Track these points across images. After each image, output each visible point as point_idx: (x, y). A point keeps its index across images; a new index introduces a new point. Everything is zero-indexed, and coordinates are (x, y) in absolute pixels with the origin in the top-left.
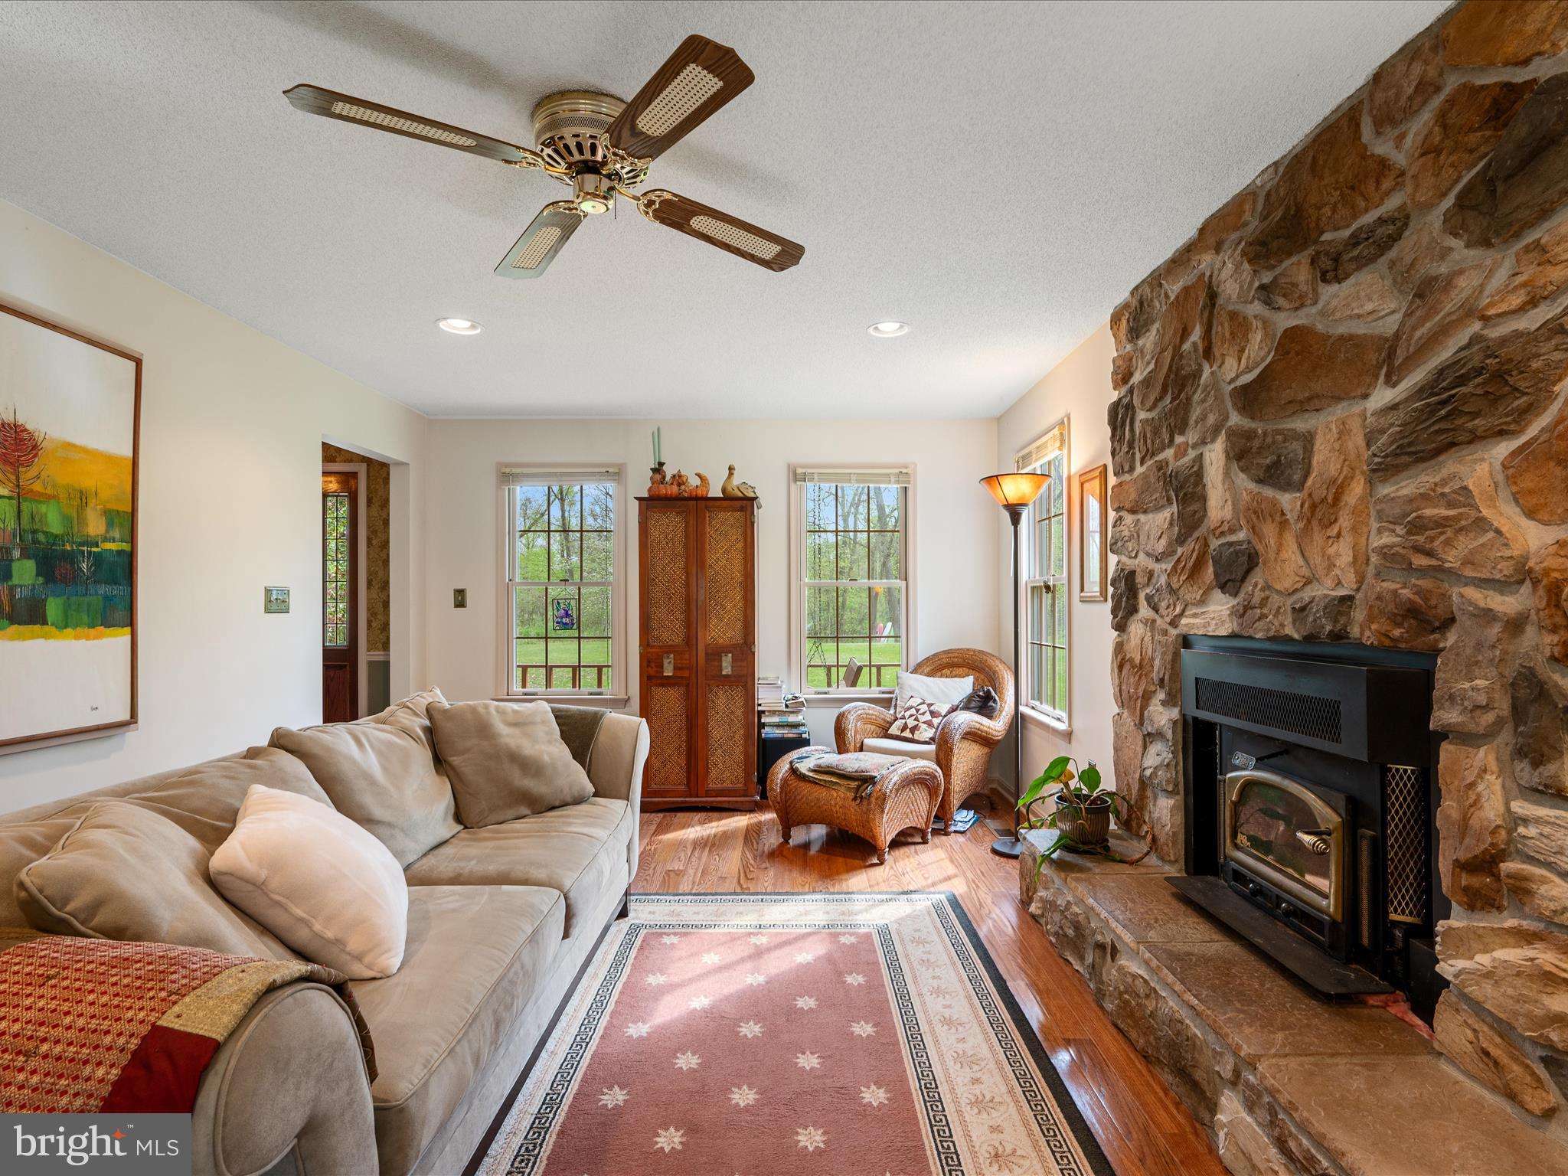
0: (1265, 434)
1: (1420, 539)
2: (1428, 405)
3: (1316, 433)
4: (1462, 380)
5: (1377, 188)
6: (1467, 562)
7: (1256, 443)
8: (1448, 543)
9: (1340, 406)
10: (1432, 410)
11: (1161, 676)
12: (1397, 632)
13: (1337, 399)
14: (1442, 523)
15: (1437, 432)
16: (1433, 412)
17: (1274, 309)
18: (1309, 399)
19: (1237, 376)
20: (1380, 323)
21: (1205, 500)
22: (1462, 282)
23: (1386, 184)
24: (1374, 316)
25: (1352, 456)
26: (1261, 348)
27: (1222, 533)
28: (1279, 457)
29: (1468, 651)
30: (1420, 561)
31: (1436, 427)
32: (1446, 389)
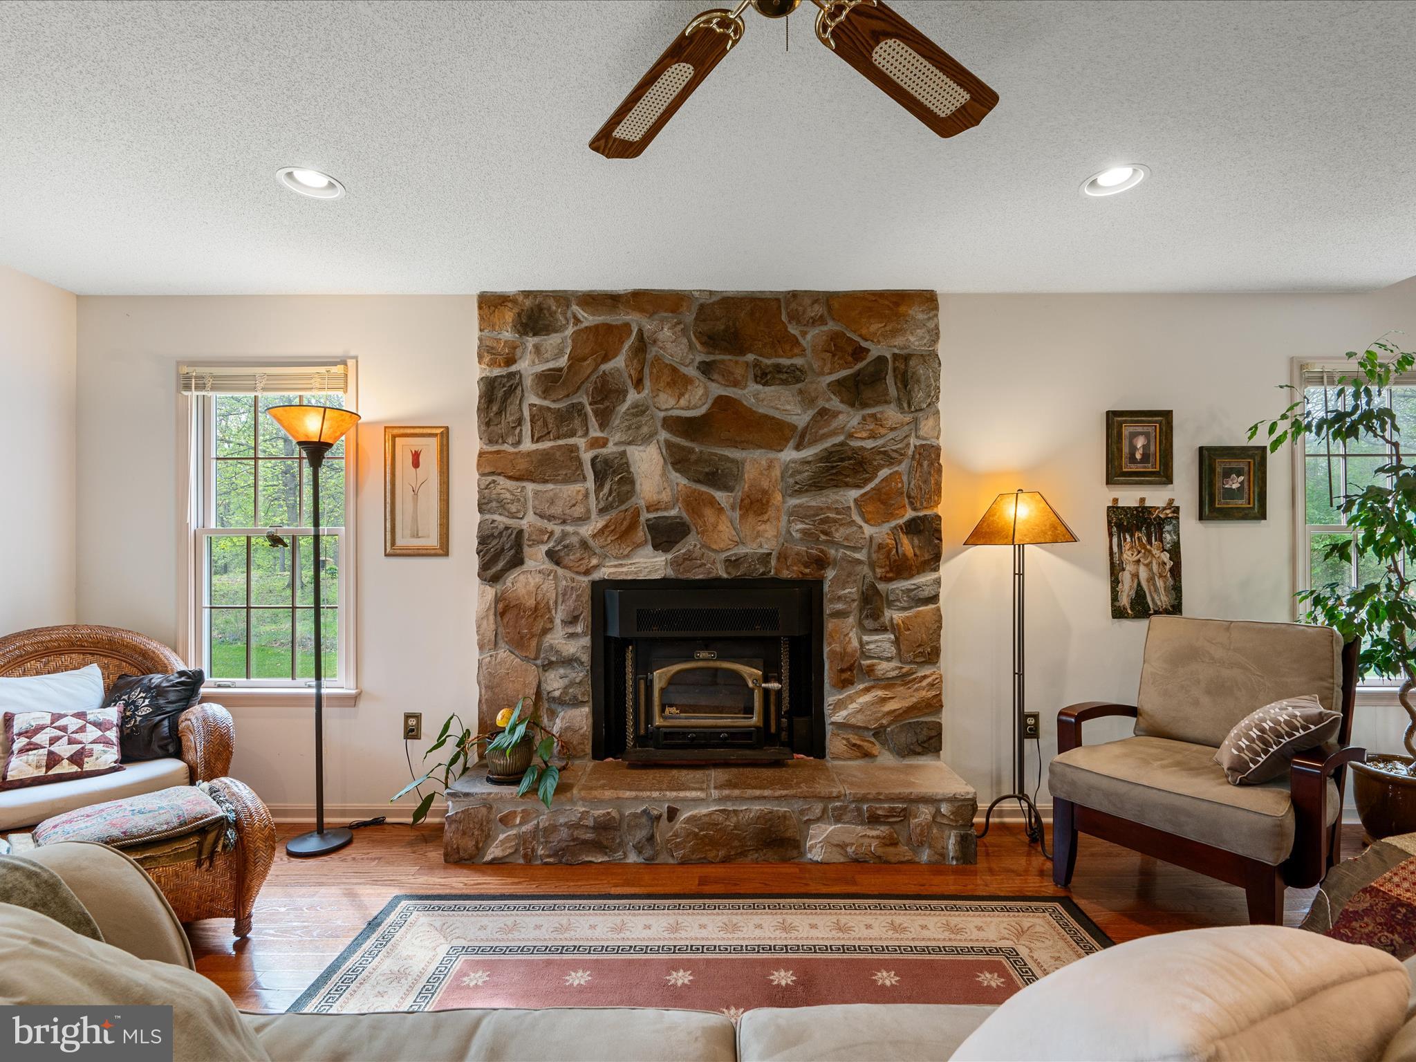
0: (701, 452)
1: (826, 527)
2: (827, 466)
3: (745, 461)
4: (842, 460)
5: (791, 350)
6: (846, 539)
7: (693, 457)
8: (837, 530)
9: (759, 451)
10: (828, 469)
11: (576, 613)
12: (807, 571)
13: (760, 447)
14: (835, 521)
15: (830, 480)
16: (828, 471)
17: (709, 379)
18: (742, 442)
19: (672, 408)
20: (789, 417)
21: (634, 485)
22: (841, 417)
23: (796, 351)
24: (787, 413)
25: (773, 480)
26: (700, 399)
27: (658, 510)
28: (717, 470)
29: (843, 577)
30: (823, 537)
31: (830, 477)
32: (835, 462)
